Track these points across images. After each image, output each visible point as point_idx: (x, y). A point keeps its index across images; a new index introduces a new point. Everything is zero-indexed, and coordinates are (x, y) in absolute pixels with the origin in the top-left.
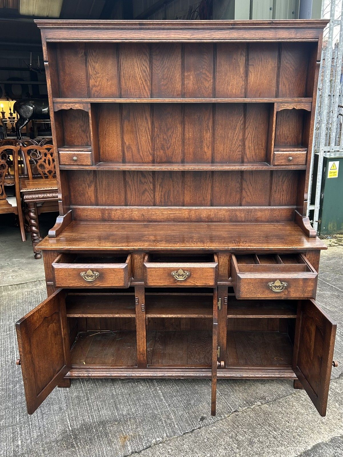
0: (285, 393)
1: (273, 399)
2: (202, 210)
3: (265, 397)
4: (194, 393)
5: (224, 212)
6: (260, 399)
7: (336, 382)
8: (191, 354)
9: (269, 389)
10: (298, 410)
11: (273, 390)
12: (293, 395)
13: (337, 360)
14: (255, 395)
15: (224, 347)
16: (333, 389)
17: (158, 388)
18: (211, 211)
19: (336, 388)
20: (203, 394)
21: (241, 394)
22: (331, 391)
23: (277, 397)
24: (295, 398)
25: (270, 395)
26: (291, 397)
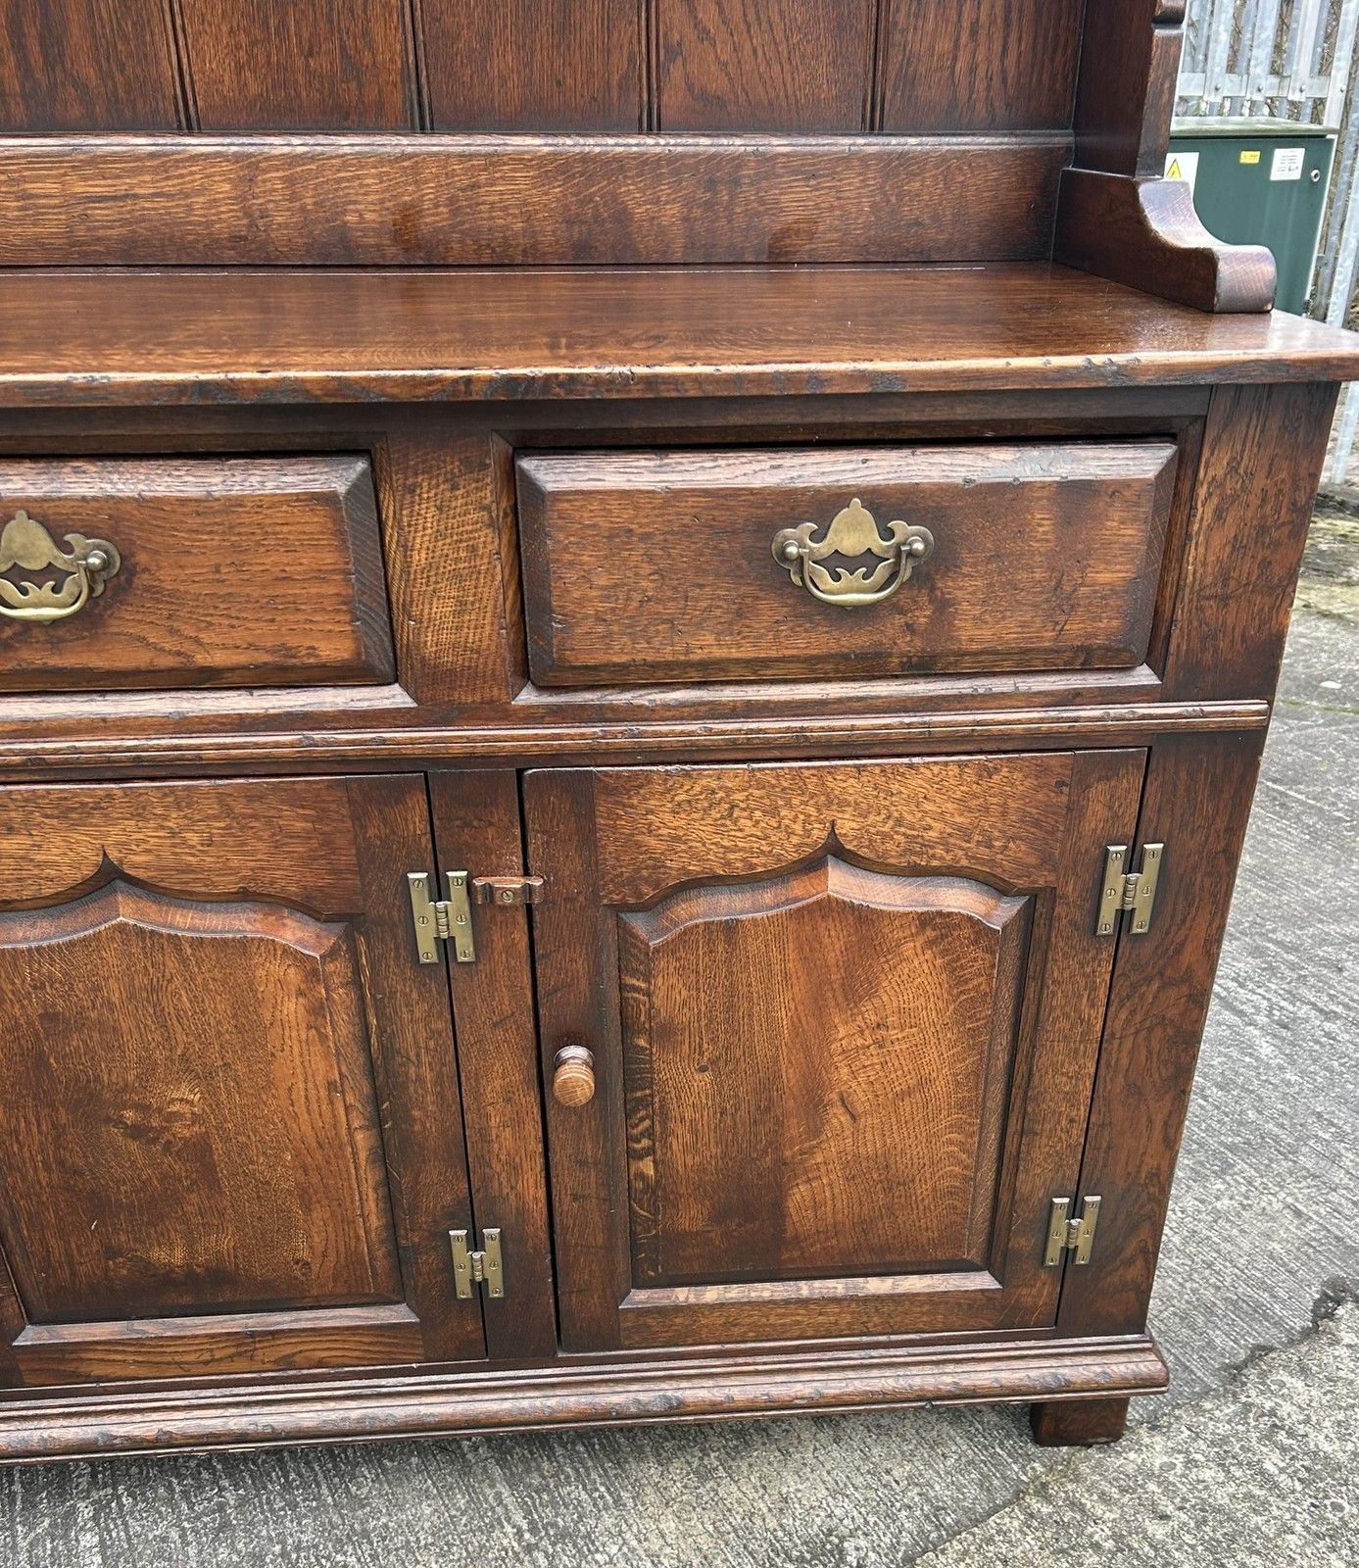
0: (972, 1491)
1: (893, 1548)
2: (344, 166)
3: (842, 1539)
4: (339, 1540)
5: (523, 179)
7: (1304, 1371)
9: (866, 1458)
11: (897, 1472)
12: (1035, 1504)
13: (1281, 1195)
14: (772, 1524)
15: (530, 1229)
16: (1291, 1434)
17: (85, 1511)
18: (416, 169)
19: (1307, 1421)
20: (399, 1541)
21: (669, 1525)
22: (1284, 1449)
23: (921, 1532)
24: (1048, 1534)
25: (872, 1519)
26: (1016, 1524)
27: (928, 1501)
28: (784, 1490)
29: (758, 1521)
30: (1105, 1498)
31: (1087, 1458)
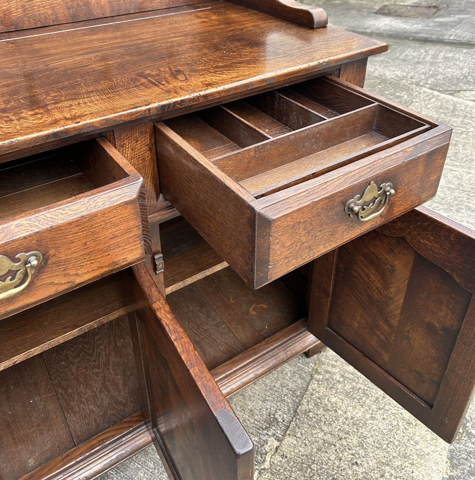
0: (299, 381)
1: (289, 410)
3: (274, 415)
6: (267, 428)
8: (66, 390)
9: (266, 385)
10: (349, 414)
11: (277, 385)
12: (317, 376)
14: (252, 421)
23: (293, 401)
24: (325, 384)
25: (278, 404)
26: (316, 385)
27: (290, 390)
28: (249, 408)
29: (248, 422)
30: (333, 366)
31: (322, 356)
